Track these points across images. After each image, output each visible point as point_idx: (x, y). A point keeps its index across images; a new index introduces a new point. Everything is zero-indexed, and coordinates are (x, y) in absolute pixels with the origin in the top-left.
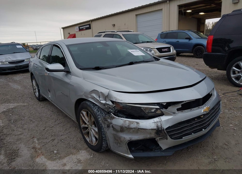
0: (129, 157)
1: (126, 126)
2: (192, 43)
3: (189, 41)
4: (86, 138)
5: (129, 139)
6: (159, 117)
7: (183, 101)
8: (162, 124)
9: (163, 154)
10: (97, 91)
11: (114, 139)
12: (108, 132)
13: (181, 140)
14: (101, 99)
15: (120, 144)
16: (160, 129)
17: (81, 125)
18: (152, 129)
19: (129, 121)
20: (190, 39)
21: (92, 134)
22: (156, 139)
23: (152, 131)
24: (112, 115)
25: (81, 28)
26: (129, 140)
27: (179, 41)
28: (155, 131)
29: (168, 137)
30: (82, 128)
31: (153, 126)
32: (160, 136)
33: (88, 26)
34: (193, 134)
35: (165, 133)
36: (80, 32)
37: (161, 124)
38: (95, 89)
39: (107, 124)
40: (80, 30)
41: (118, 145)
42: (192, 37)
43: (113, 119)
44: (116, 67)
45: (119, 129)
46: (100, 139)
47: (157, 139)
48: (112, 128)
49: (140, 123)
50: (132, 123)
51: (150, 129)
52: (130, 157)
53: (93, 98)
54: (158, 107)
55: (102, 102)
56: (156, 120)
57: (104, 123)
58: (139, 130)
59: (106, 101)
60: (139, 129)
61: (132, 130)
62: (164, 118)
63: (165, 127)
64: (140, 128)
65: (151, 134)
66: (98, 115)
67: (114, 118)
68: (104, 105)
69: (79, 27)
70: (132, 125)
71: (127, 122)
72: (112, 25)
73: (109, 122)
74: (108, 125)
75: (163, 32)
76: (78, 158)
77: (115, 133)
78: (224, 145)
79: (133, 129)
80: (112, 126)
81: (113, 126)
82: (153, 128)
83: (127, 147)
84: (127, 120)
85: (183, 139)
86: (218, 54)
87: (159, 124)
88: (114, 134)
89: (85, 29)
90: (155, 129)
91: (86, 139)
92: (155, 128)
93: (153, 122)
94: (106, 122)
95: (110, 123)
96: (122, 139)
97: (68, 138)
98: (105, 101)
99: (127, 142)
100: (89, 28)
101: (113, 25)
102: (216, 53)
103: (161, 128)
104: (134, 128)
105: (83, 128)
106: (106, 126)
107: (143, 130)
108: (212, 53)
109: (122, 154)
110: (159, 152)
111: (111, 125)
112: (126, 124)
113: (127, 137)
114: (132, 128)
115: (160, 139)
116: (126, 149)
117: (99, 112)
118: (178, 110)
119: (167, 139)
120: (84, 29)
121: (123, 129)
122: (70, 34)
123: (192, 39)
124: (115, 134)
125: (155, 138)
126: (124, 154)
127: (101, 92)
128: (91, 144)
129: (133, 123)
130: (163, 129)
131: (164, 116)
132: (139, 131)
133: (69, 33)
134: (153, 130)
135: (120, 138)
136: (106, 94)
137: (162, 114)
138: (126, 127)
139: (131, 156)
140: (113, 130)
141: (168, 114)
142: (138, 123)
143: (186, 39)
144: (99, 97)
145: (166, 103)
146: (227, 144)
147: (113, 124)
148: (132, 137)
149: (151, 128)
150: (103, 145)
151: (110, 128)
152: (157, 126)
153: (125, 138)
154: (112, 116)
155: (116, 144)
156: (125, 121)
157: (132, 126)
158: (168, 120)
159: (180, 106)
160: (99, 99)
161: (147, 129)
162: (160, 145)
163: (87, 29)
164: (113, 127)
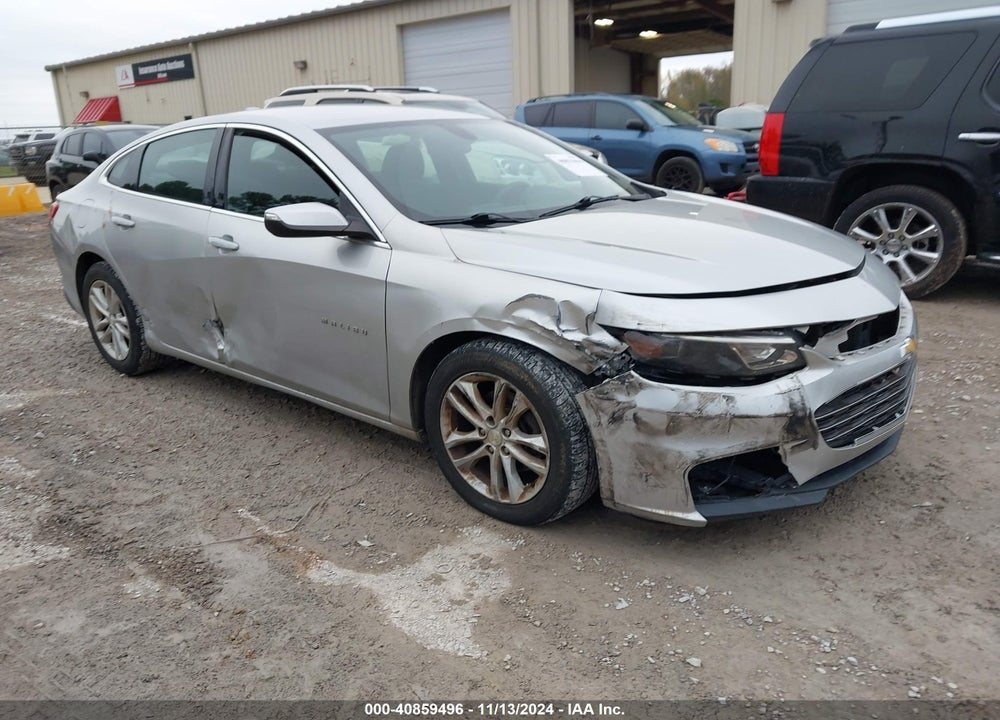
0: (688, 520)
1: (690, 411)
2: (649, 146)
3: (640, 136)
4: (470, 482)
5: (698, 457)
6: (791, 375)
7: (853, 320)
8: (805, 398)
9: (797, 500)
10: (545, 298)
11: (636, 464)
12: (610, 441)
13: (850, 447)
14: (563, 327)
15: (657, 475)
16: (800, 414)
17: (444, 438)
18: (777, 416)
19: (699, 393)
20: (642, 128)
21: (507, 461)
22: (780, 452)
23: (776, 422)
24: (633, 377)
25: (143, 71)
26: (697, 461)
27: (601, 136)
28: (784, 421)
29: (820, 439)
30: (447, 447)
31: (780, 406)
32: (794, 440)
33: (180, 65)
34: (876, 428)
35: (812, 424)
36: (142, 90)
37: (802, 397)
38: (537, 293)
39: (610, 411)
40: (141, 80)
41: (652, 480)
42: (651, 123)
43: (638, 392)
44: (543, 216)
45: (661, 423)
46: (563, 471)
47: (785, 449)
48: (634, 424)
49: (737, 398)
50: (712, 398)
51: (769, 417)
52: (693, 521)
53: (526, 326)
54: (789, 340)
55: (569, 336)
56: (784, 383)
57: (598, 410)
58: (734, 421)
59: (588, 334)
60: (735, 416)
61: (709, 424)
62: (807, 377)
63: (814, 405)
64: (737, 414)
65: (769, 432)
66: (553, 387)
67: (641, 386)
68: (579, 347)
69: (135, 68)
70: (712, 405)
71: (694, 399)
72: (296, 63)
73: (619, 403)
74: (614, 414)
75: (534, 101)
76: (472, 552)
77: (642, 438)
78: (932, 469)
79: (716, 420)
80: (635, 415)
81: (639, 415)
82: (779, 412)
83: (688, 485)
84: (693, 392)
85: (855, 446)
86: (802, 179)
87: (797, 398)
88: (635, 446)
89: (165, 75)
90: (785, 415)
91: (473, 485)
92: (786, 410)
93: (778, 391)
94: (606, 404)
95: (626, 405)
96: (670, 460)
97: (380, 496)
98: (583, 333)
99: (690, 469)
100: (187, 73)
101: (300, 66)
102: (793, 179)
103: (804, 409)
104: (719, 417)
105: (450, 449)
106: (605, 419)
107: (747, 420)
108: (780, 179)
109: (662, 512)
110: (781, 494)
111: (629, 414)
112: (690, 405)
113: (691, 449)
114: (709, 418)
115: (793, 447)
116: (682, 492)
117: (551, 375)
118: (843, 348)
119: (815, 446)
120: (160, 76)
121: (675, 424)
122: (92, 97)
123: (652, 131)
124: (642, 445)
125: (777, 448)
126: (670, 513)
127: (566, 303)
128: (500, 503)
129: (713, 400)
130: (808, 412)
131: (807, 369)
132: (733, 426)
133: (86, 94)
134: (778, 419)
135: (662, 455)
136: (589, 308)
137: (800, 365)
138: (690, 415)
139: (696, 517)
140: (638, 429)
141: (820, 364)
142: (729, 399)
143: (632, 127)
144: (558, 321)
145: (807, 329)
146: (936, 464)
147: (642, 409)
148: (707, 450)
149: (772, 412)
150: (571, 495)
151: (622, 425)
152: (791, 405)
153: (680, 454)
154: (632, 380)
155: (644, 479)
156: (687, 393)
157: (715, 408)
158: (819, 384)
159: (843, 337)
160: (554, 328)
161: (761, 417)
162: (792, 469)
163: (174, 76)
164: (636, 418)
